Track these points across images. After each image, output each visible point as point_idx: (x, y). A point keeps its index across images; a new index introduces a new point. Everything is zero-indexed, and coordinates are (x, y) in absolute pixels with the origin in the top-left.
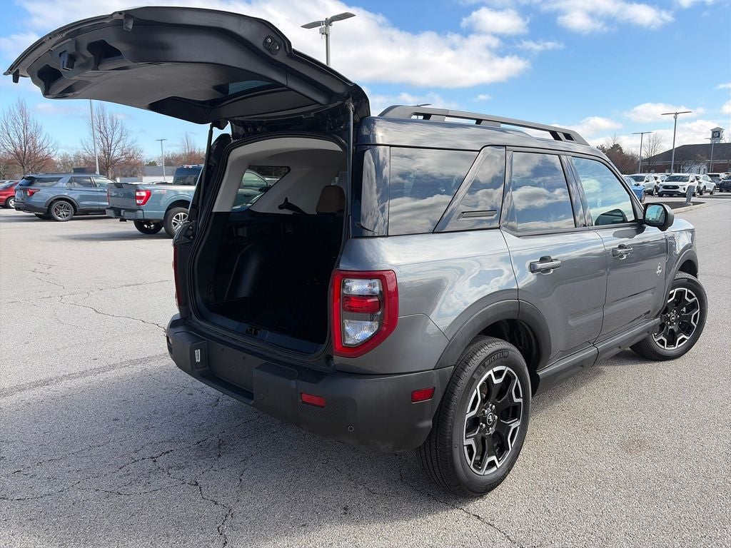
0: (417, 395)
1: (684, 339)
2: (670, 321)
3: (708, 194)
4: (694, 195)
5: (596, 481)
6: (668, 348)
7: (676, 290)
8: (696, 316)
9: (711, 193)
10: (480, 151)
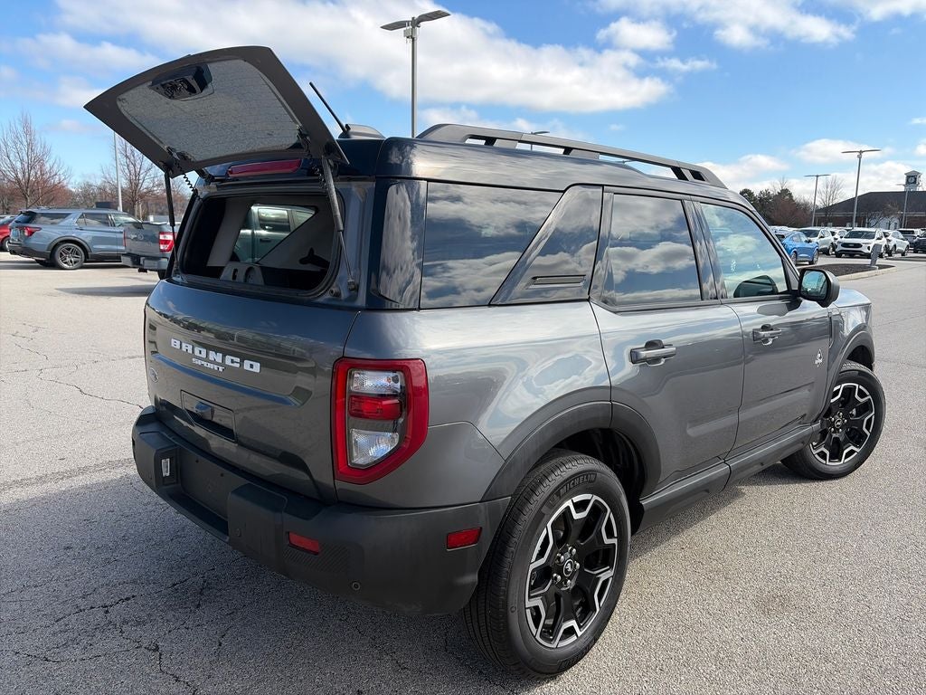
0: (453, 539)
1: (852, 452)
2: (834, 427)
3: (900, 255)
4: (881, 256)
5: (716, 657)
6: (831, 464)
7: (843, 385)
8: (870, 420)
9: (903, 254)
10: (564, 192)
